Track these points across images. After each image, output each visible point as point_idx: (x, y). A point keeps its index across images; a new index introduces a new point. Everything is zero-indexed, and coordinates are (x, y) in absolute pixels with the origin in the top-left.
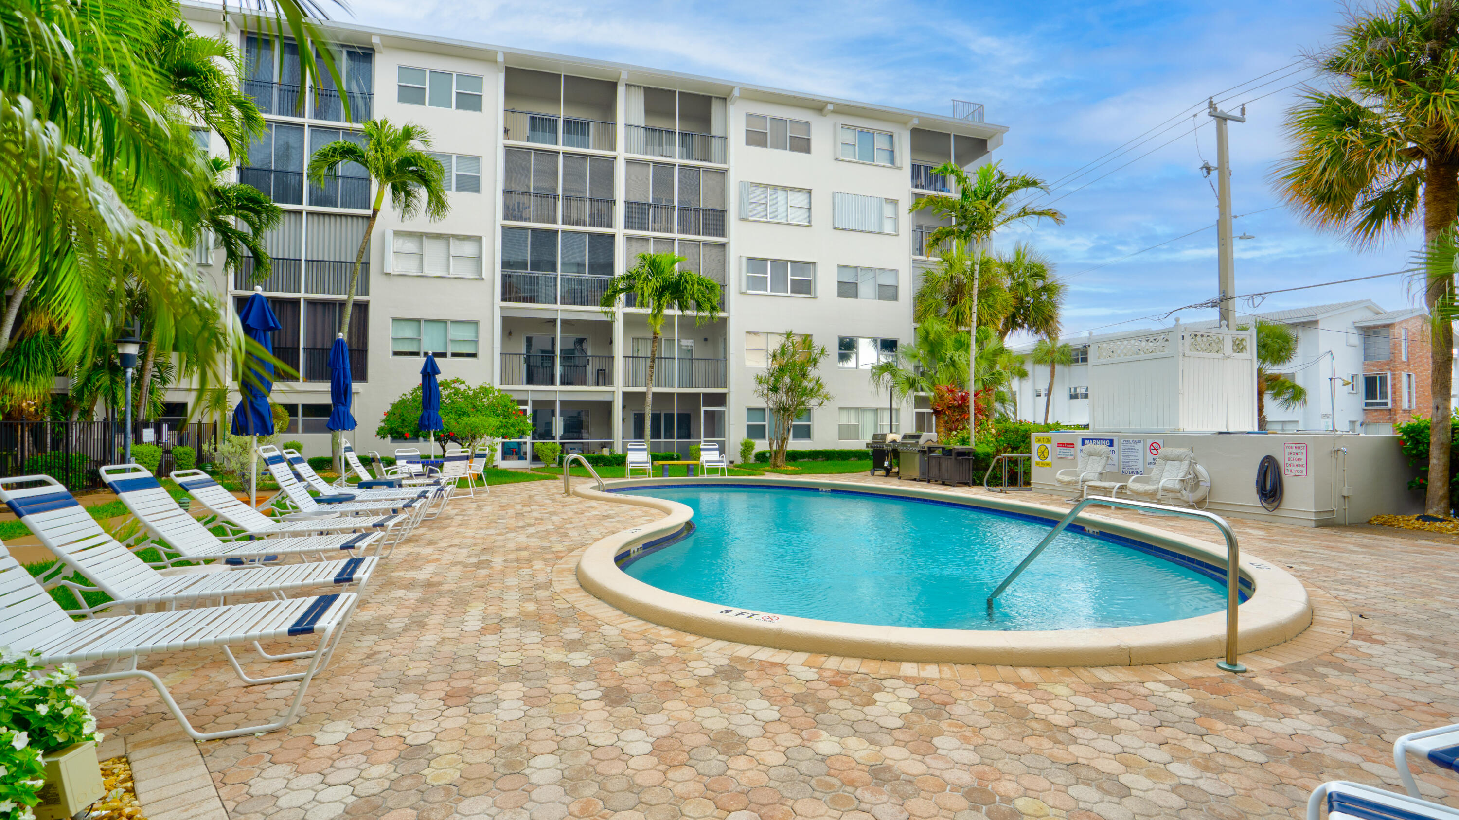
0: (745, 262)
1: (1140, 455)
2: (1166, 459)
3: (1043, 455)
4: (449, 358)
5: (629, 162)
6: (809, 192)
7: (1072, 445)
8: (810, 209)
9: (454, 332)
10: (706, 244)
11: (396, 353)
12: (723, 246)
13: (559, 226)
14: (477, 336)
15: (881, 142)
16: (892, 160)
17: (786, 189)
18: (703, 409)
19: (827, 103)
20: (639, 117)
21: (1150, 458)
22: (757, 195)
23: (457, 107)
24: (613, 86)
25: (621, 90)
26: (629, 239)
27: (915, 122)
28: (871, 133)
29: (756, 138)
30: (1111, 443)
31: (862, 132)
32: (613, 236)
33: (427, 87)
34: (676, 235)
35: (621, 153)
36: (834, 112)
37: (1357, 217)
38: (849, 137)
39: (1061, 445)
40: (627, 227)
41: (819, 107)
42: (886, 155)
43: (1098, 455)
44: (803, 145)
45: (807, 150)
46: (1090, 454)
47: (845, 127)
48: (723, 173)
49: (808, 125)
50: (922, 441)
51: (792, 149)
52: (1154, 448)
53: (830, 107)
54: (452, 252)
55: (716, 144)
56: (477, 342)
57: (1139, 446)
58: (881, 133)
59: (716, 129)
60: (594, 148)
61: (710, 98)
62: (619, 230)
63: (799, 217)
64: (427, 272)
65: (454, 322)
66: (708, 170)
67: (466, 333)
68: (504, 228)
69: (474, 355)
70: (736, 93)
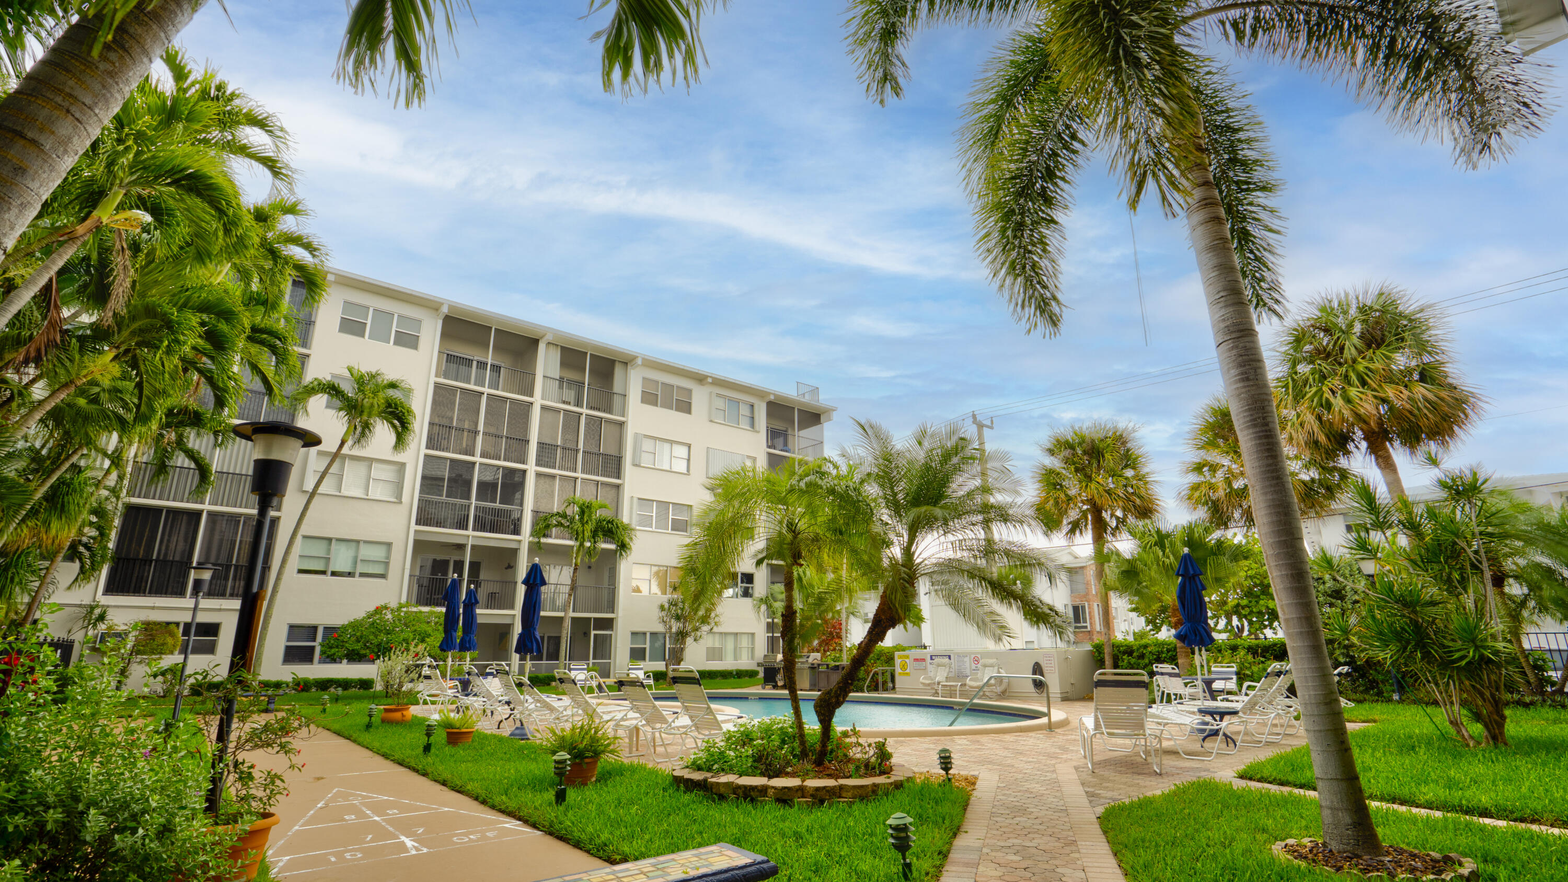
0: (635, 500)
1: (967, 665)
2: (985, 666)
3: (904, 667)
4: (357, 579)
5: (544, 408)
6: (689, 446)
7: (924, 660)
8: (689, 460)
9: (367, 552)
10: (603, 484)
11: (301, 571)
12: (618, 487)
13: (477, 459)
14: (388, 556)
15: (744, 410)
16: (752, 425)
17: (672, 442)
18: (593, 633)
19: (707, 377)
20: (556, 372)
21: (974, 666)
22: (647, 445)
23: (396, 343)
24: (535, 342)
25: (542, 347)
26: (539, 475)
27: (772, 397)
28: (738, 402)
29: (649, 398)
30: (950, 657)
31: (731, 400)
32: (524, 471)
33: (369, 322)
34: (579, 475)
35: (538, 400)
36: (712, 383)
37: (1065, 528)
38: (720, 403)
39: (916, 660)
40: (538, 464)
41: (700, 379)
42: (748, 420)
43: (943, 665)
44: (685, 407)
45: (689, 411)
46: (939, 665)
47: (718, 395)
48: (621, 424)
49: (690, 391)
50: (810, 660)
51: (678, 409)
52: (976, 660)
53: (710, 380)
54: (373, 474)
55: (617, 400)
56: (387, 564)
57: (967, 659)
58: (745, 402)
59: (617, 387)
60: (503, 390)
61: (613, 362)
62: (531, 468)
63: (681, 466)
64: (345, 492)
65: (366, 542)
66: (609, 421)
67: (378, 553)
68: (426, 456)
69: (383, 576)
70: (639, 361)
